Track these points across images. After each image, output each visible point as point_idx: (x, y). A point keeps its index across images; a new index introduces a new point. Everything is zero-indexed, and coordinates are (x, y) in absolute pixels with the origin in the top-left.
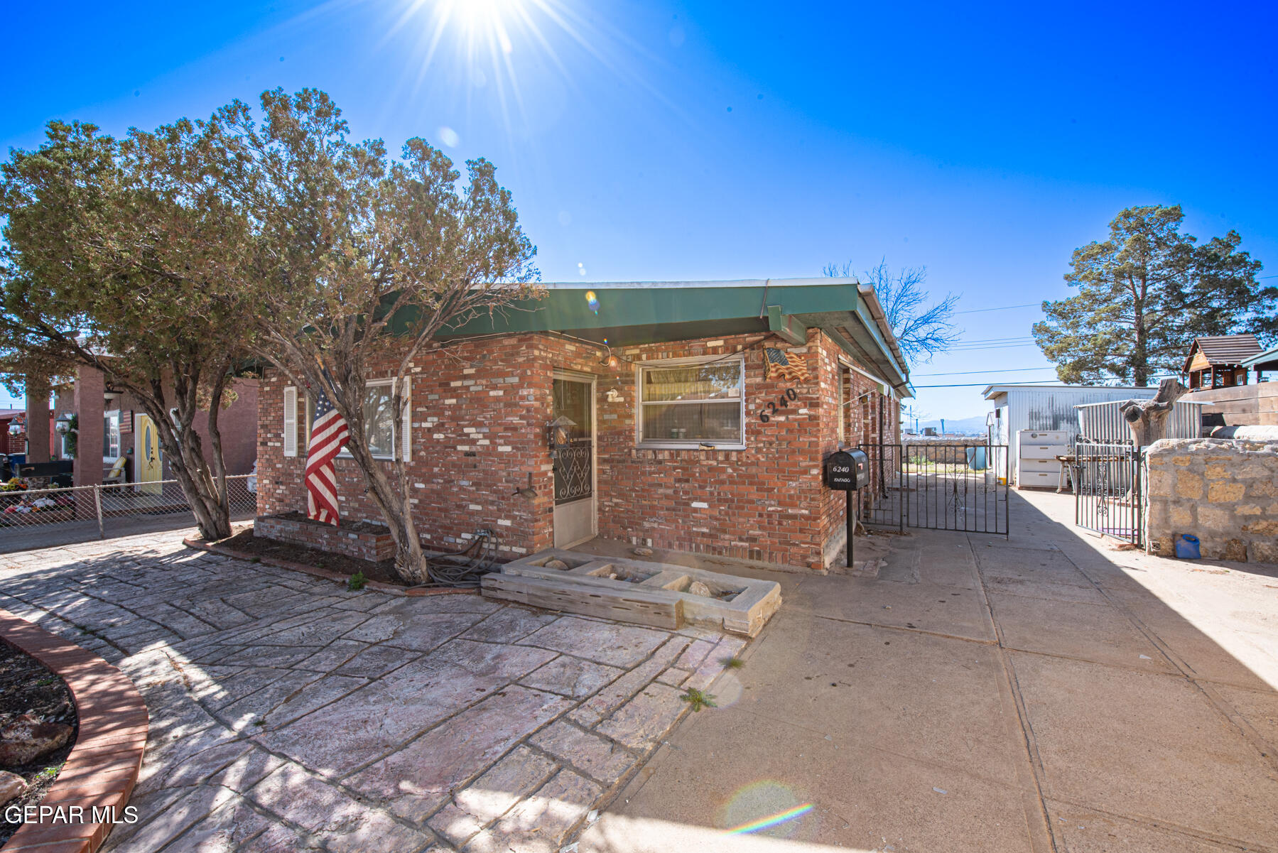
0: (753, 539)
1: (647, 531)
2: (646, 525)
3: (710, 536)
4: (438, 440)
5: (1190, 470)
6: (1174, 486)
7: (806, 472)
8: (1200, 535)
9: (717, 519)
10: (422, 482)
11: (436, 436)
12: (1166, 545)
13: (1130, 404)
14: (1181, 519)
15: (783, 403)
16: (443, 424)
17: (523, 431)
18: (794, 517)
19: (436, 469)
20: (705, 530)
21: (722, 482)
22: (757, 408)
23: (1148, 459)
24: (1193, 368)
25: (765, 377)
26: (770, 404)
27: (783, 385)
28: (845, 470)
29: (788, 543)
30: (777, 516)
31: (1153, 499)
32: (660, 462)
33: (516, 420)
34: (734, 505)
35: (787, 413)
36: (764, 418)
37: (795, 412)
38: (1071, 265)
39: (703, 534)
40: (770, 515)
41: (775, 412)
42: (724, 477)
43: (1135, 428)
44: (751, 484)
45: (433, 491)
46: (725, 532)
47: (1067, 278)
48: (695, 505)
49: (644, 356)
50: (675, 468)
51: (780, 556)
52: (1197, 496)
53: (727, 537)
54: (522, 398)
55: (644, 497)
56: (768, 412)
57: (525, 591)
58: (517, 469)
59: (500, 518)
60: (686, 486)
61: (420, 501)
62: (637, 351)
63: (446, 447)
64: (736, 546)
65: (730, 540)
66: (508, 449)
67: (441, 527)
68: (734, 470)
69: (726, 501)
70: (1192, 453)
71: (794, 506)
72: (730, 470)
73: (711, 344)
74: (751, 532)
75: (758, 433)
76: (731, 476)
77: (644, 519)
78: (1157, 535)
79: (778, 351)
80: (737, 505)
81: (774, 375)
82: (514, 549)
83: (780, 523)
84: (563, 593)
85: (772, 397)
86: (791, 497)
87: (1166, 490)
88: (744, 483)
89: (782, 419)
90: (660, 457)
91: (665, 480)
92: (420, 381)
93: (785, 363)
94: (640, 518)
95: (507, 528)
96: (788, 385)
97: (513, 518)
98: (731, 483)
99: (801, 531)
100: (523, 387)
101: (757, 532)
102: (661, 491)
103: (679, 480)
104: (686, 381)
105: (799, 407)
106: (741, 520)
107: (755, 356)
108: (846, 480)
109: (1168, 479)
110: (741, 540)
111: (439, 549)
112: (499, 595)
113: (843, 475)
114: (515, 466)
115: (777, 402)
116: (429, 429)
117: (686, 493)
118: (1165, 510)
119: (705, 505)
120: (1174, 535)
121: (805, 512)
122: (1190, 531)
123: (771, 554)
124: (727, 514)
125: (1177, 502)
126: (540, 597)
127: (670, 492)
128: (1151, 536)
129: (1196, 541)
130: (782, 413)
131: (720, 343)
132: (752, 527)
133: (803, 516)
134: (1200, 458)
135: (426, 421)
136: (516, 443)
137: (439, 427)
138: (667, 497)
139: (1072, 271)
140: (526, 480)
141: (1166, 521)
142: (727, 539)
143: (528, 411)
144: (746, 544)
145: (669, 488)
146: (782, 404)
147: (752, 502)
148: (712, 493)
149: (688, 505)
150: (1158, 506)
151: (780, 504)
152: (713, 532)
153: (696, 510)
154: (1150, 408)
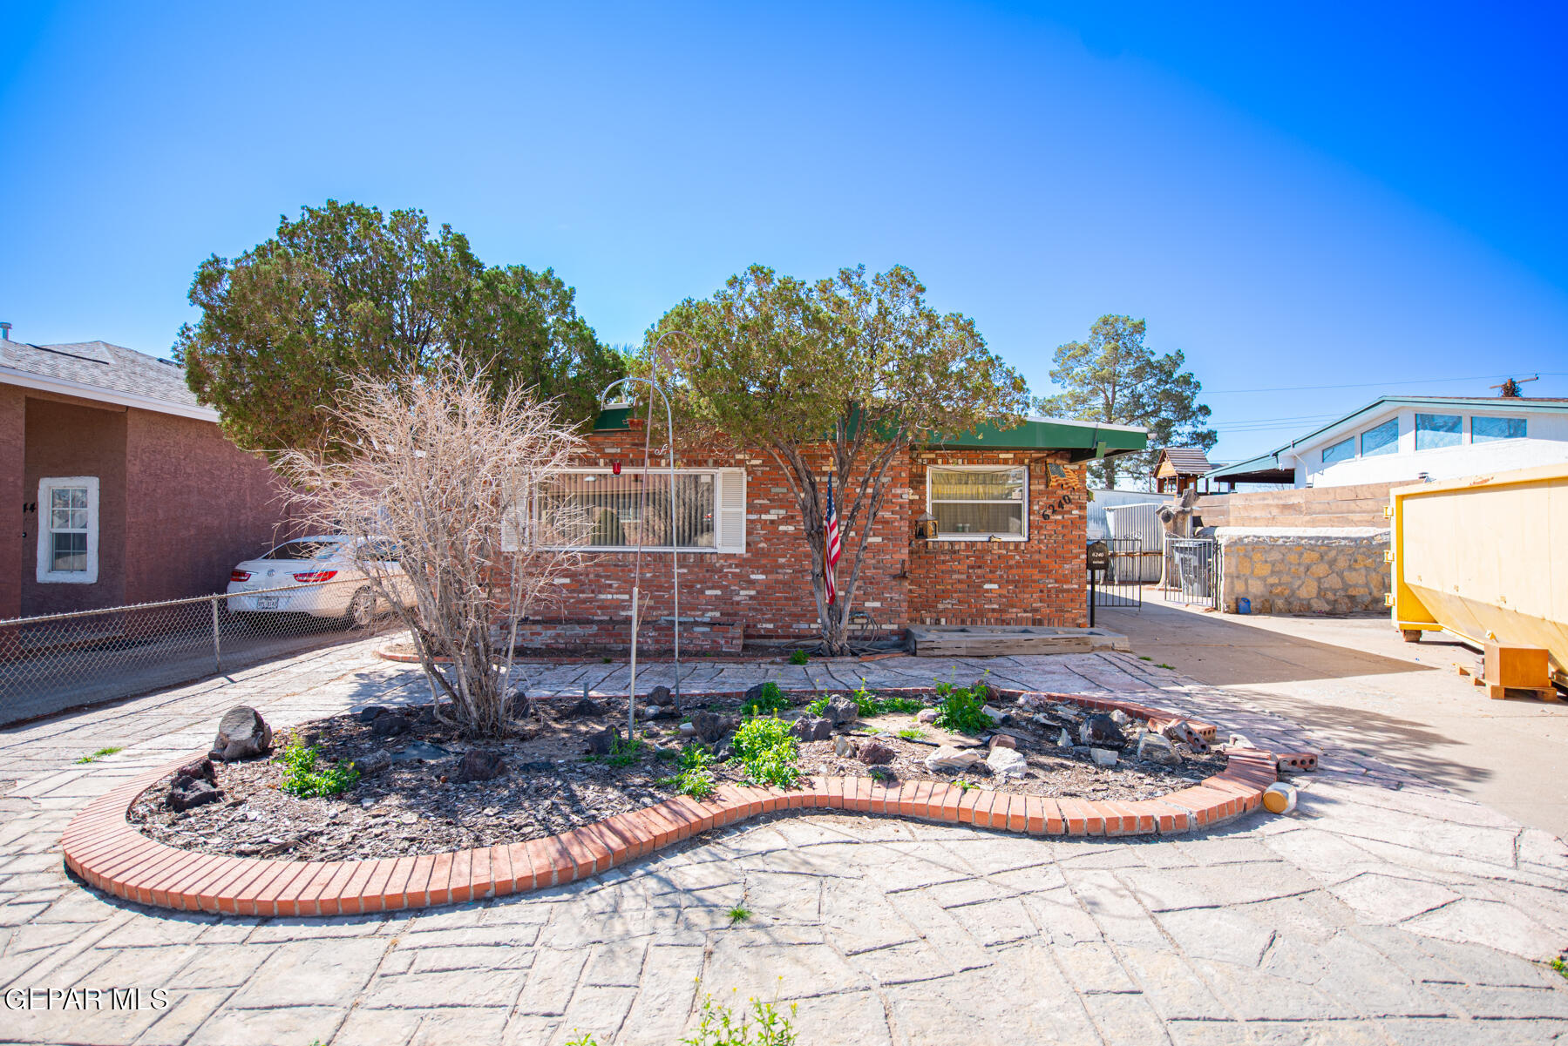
0: (1035, 610)
1: (941, 612)
2: (940, 606)
3: (1000, 611)
4: (785, 533)
5: (1245, 556)
6: (1237, 567)
7: (1077, 557)
8: (1250, 598)
9: (1005, 597)
10: (762, 573)
11: (782, 528)
12: (1233, 606)
13: (1164, 508)
14: (1240, 588)
15: (1061, 505)
16: (793, 517)
17: (896, 524)
18: (1068, 591)
19: (782, 560)
20: (996, 606)
21: (1011, 567)
22: (1040, 509)
23: (1223, 548)
24: (1160, 476)
25: (1047, 486)
26: (1051, 506)
27: (1061, 492)
28: (1101, 555)
29: (1062, 611)
30: (1053, 591)
31: (1226, 576)
32: (955, 552)
33: (888, 515)
34: (1020, 585)
35: (1063, 513)
36: (1045, 517)
37: (1070, 512)
38: (1055, 361)
39: (994, 610)
40: (1049, 591)
41: (1054, 512)
42: (1012, 562)
43: (1167, 528)
44: (1035, 567)
45: (777, 582)
46: (1013, 607)
47: (1052, 374)
48: (986, 586)
49: (940, 461)
50: (968, 557)
51: (1056, 621)
52: (1248, 572)
53: (1014, 610)
54: (895, 496)
55: (939, 583)
56: (1049, 512)
57: (963, 645)
58: (888, 557)
59: (868, 600)
60: (979, 571)
61: (758, 592)
62: (933, 456)
63: (797, 539)
64: (1022, 617)
65: (1017, 613)
66: (879, 539)
67: (789, 615)
68: (1021, 557)
69: (1014, 581)
70: (1246, 545)
71: (1067, 582)
72: (1017, 557)
73: (1002, 456)
74: (1034, 605)
75: (1040, 528)
76: (1018, 562)
77: (938, 602)
78: (1228, 599)
79: (1058, 466)
80: (1022, 584)
81: (1055, 484)
82: (884, 627)
83: (1057, 596)
84: (1001, 642)
85: (1051, 501)
86: (1065, 576)
87: (1233, 570)
88: (1029, 567)
89: (1060, 517)
90: (957, 547)
91: (959, 567)
92: (759, 474)
93: (1063, 476)
94: (933, 601)
95: (874, 609)
96: (1065, 492)
97: (883, 600)
98: (1017, 567)
99: (1072, 600)
100: (896, 487)
101: (1039, 605)
102: (955, 576)
103: (972, 567)
104: (966, 483)
105: (1072, 509)
106: (1026, 596)
107: (1038, 469)
108: (1101, 562)
109: (1234, 561)
110: (1025, 611)
111: (788, 637)
112: (936, 652)
113: (1099, 559)
114: (886, 554)
115: (1056, 506)
116: (772, 522)
117: (978, 577)
118: (1232, 583)
119: (995, 586)
120: (1237, 599)
121: (1076, 586)
122: (1245, 596)
123: (1049, 620)
124: (1014, 592)
125: (1238, 577)
126: (979, 648)
127: (964, 577)
128: (1224, 601)
129: (1248, 601)
130: (1059, 513)
131: (1011, 456)
132: (1035, 601)
133: (1074, 589)
134: (1250, 548)
135: (767, 512)
136: (887, 534)
137: (788, 520)
138: (960, 581)
139: (1056, 367)
140: (899, 566)
141: (1232, 589)
142: (1013, 612)
143: (901, 507)
144: (1030, 615)
145: (962, 573)
146: (1059, 507)
147: (1034, 581)
148: (1001, 576)
149: (981, 587)
150: (1229, 580)
151: (1056, 582)
152: (1002, 607)
153: (987, 591)
154: (1178, 512)
